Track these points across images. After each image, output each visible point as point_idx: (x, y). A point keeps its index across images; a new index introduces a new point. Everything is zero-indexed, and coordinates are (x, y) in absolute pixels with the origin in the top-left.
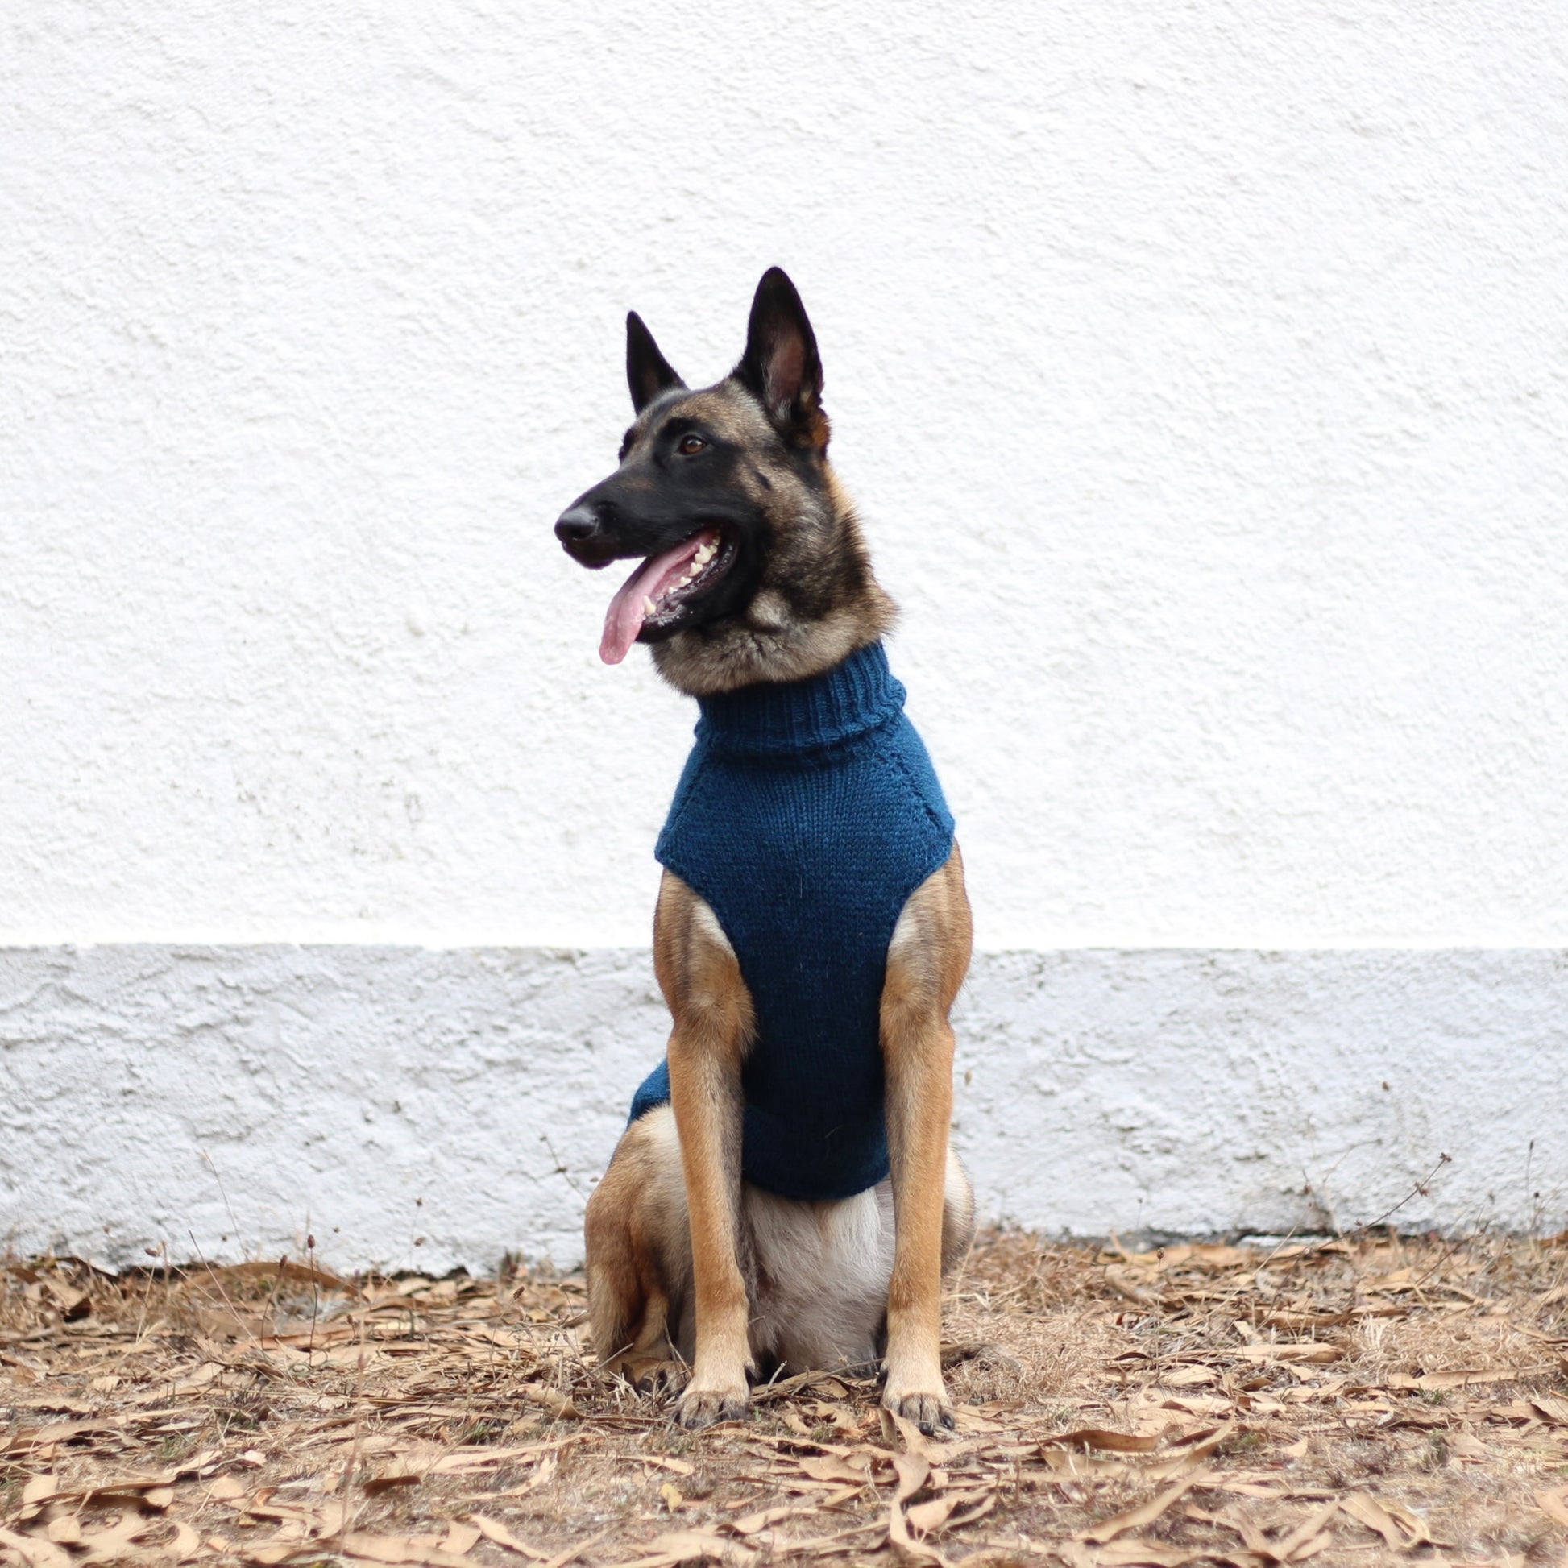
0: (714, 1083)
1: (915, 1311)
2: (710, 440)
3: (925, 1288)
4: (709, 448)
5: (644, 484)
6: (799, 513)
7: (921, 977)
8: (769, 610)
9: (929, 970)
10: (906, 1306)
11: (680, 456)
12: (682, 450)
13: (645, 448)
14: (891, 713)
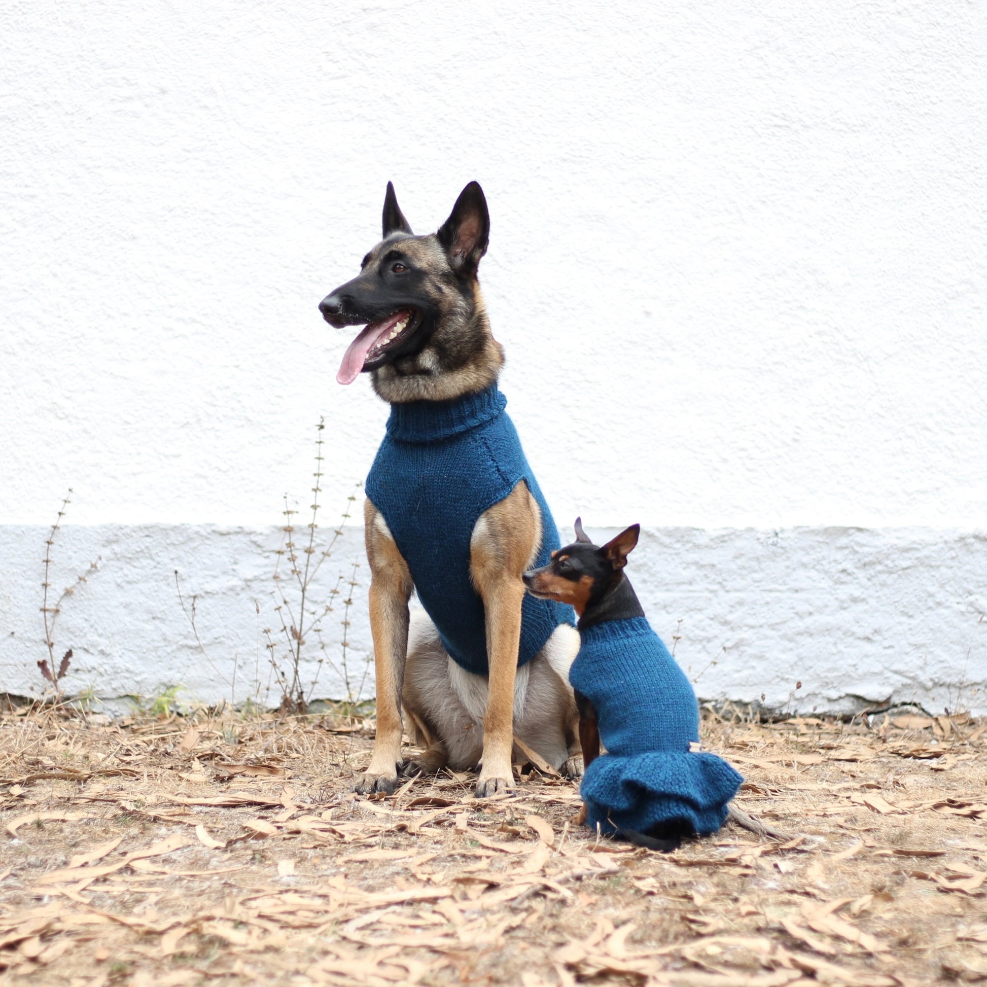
0: (389, 611)
1: (497, 733)
2: (409, 266)
3: (502, 722)
4: (408, 271)
5: (371, 287)
6: (456, 306)
7: (492, 554)
8: (428, 360)
9: (497, 550)
10: (491, 731)
11: (391, 272)
12: (394, 269)
13: (375, 265)
14: (496, 412)
